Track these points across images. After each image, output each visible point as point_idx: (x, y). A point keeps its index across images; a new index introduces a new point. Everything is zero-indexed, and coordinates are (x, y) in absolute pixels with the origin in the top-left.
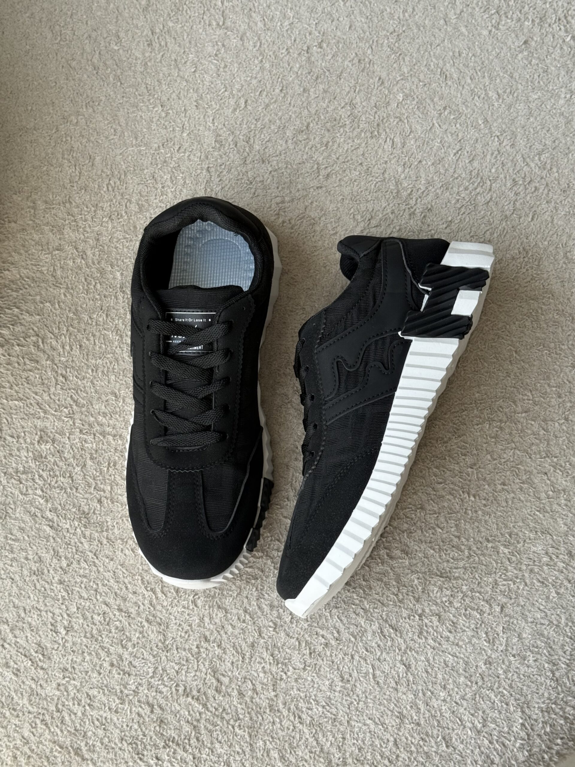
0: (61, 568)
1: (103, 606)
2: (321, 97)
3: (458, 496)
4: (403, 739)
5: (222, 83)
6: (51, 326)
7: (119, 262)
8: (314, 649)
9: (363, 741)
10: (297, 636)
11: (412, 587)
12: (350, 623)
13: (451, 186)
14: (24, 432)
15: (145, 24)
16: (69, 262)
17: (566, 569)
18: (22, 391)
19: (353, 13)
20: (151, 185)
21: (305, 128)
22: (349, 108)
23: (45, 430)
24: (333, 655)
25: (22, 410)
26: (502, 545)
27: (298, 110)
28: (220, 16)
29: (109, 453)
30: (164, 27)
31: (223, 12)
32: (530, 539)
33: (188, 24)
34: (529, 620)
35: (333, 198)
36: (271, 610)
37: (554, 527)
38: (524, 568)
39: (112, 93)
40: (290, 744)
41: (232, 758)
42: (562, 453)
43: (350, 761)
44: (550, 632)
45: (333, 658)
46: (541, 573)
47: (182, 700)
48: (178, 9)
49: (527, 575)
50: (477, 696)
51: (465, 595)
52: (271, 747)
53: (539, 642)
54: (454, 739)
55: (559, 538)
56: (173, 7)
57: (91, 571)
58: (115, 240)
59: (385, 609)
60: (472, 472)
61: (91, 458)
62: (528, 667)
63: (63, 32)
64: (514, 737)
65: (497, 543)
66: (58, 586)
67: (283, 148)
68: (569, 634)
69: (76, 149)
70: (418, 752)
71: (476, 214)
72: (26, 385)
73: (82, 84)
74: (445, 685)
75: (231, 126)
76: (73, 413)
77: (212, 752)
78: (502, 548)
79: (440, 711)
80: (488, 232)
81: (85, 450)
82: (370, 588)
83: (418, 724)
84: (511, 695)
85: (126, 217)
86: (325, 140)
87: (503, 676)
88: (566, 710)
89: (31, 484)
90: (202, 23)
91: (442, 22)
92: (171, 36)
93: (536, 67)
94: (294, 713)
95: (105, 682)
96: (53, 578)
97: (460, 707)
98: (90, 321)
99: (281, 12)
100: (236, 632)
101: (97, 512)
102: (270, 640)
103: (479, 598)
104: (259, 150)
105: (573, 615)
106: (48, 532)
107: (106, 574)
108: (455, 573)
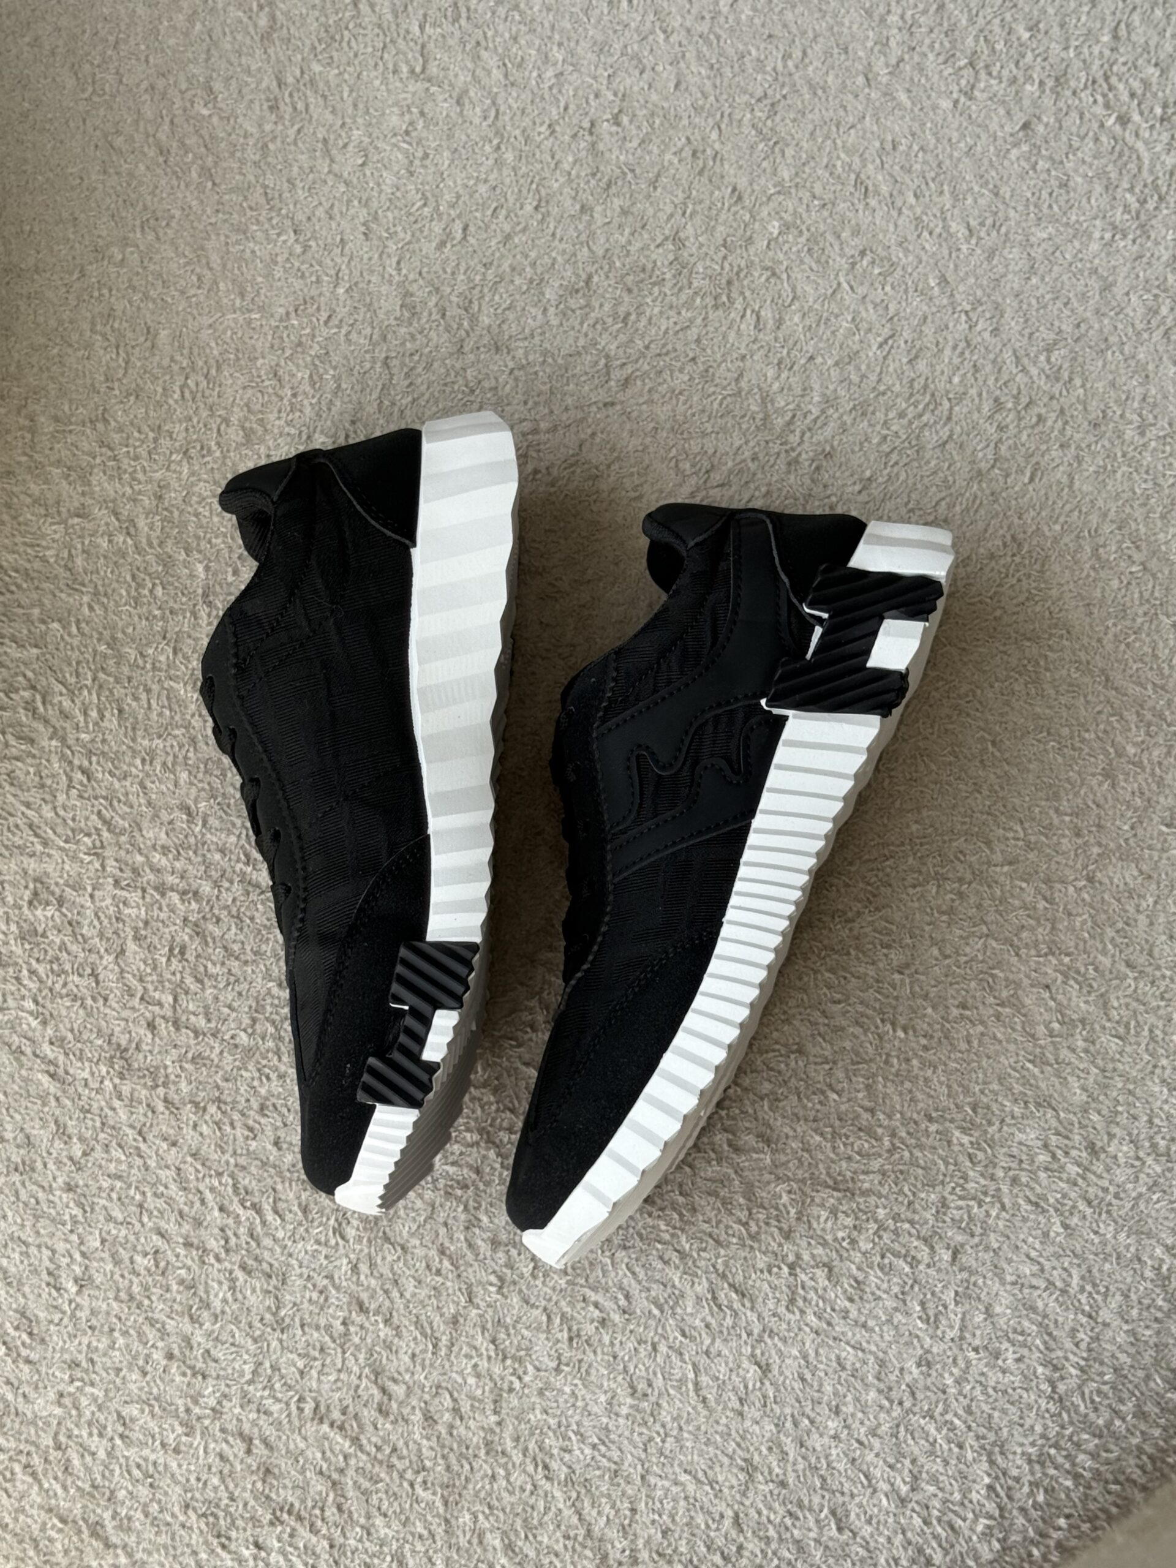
0: (71, 1159)
1: (155, 1237)
2: (615, 224)
3: (873, 1029)
4: (753, 1513)
5: (418, 190)
6: (61, 670)
7: (203, 544)
8: (578, 1330)
9: (672, 1517)
10: (543, 1303)
11: (777, 1209)
12: (650, 1280)
13: (871, 409)
15: (265, 65)
16: (99, 540)
17: (1084, 1179)
19: (684, 56)
20: (270, 390)
21: (582, 284)
22: (671, 247)
23: (45, 880)
24: (617, 1342)
26: (958, 1128)
27: (569, 248)
28: (418, 55)
29: (173, 928)
30: (302, 73)
31: (423, 46)
32: (1013, 1117)
33: (350, 69)
34: (1009, 1278)
35: (635, 426)
36: (494, 1250)
37: (1061, 1094)
38: (1000, 1174)
39: (194, 203)
40: (525, 1520)
41: (407, 1546)
42: (1081, 946)
43: (644, 1555)
44: (1048, 1303)
45: (616, 1349)
46: (1033, 1185)
47: (310, 1429)
48: (333, 38)
49: (1005, 1189)
51: (882, 1227)
52: (487, 1525)
53: (1026, 1324)
54: (853, 1516)
55: (1071, 1116)
56: (323, 34)
57: (131, 1167)
58: (195, 499)
59: (722, 1252)
60: (902, 981)
61: (136, 938)
62: (1004, 1372)
63: (98, 76)
64: (973, 1512)
65: (947, 1124)
66: (64, 1196)
67: (538, 323)
68: (1087, 1308)
69: (119, 313)
70: (781, 1540)
71: (920, 467)
72: (7, 787)
73: (134, 183)
74: (837, 1407)
75: (433, 276)
76: (103, 847)
77: (369, 1534)
78: (957, 1133)
79: (827, 1457)
80: (943, 503)
81: (124, 922)
82: (694, 1210)
83: (783, 1484)
84: (969, 1428)
85: (218, 454)
86: (622, 310)
87: (953, 1390)
88: (1078, 1460)
89: (13, 988)
90: (381, 67)
91: (861, 80)
92: (316, 92)
93: (1044, 176)
94: (534, 1459)
95: (155, 1391)
96: (54, 1178)
97: (867, 1451)
98: (140, 662)
99: (539, 50)
100: (423, 1293)
101: (144, 1047)
102: (490, 1311)
103: (909, 1234)
104: (490, 326)
105: (1095, 1271)
106: (46, 1085)
107: (163, 1174)
108: (863, 1182)
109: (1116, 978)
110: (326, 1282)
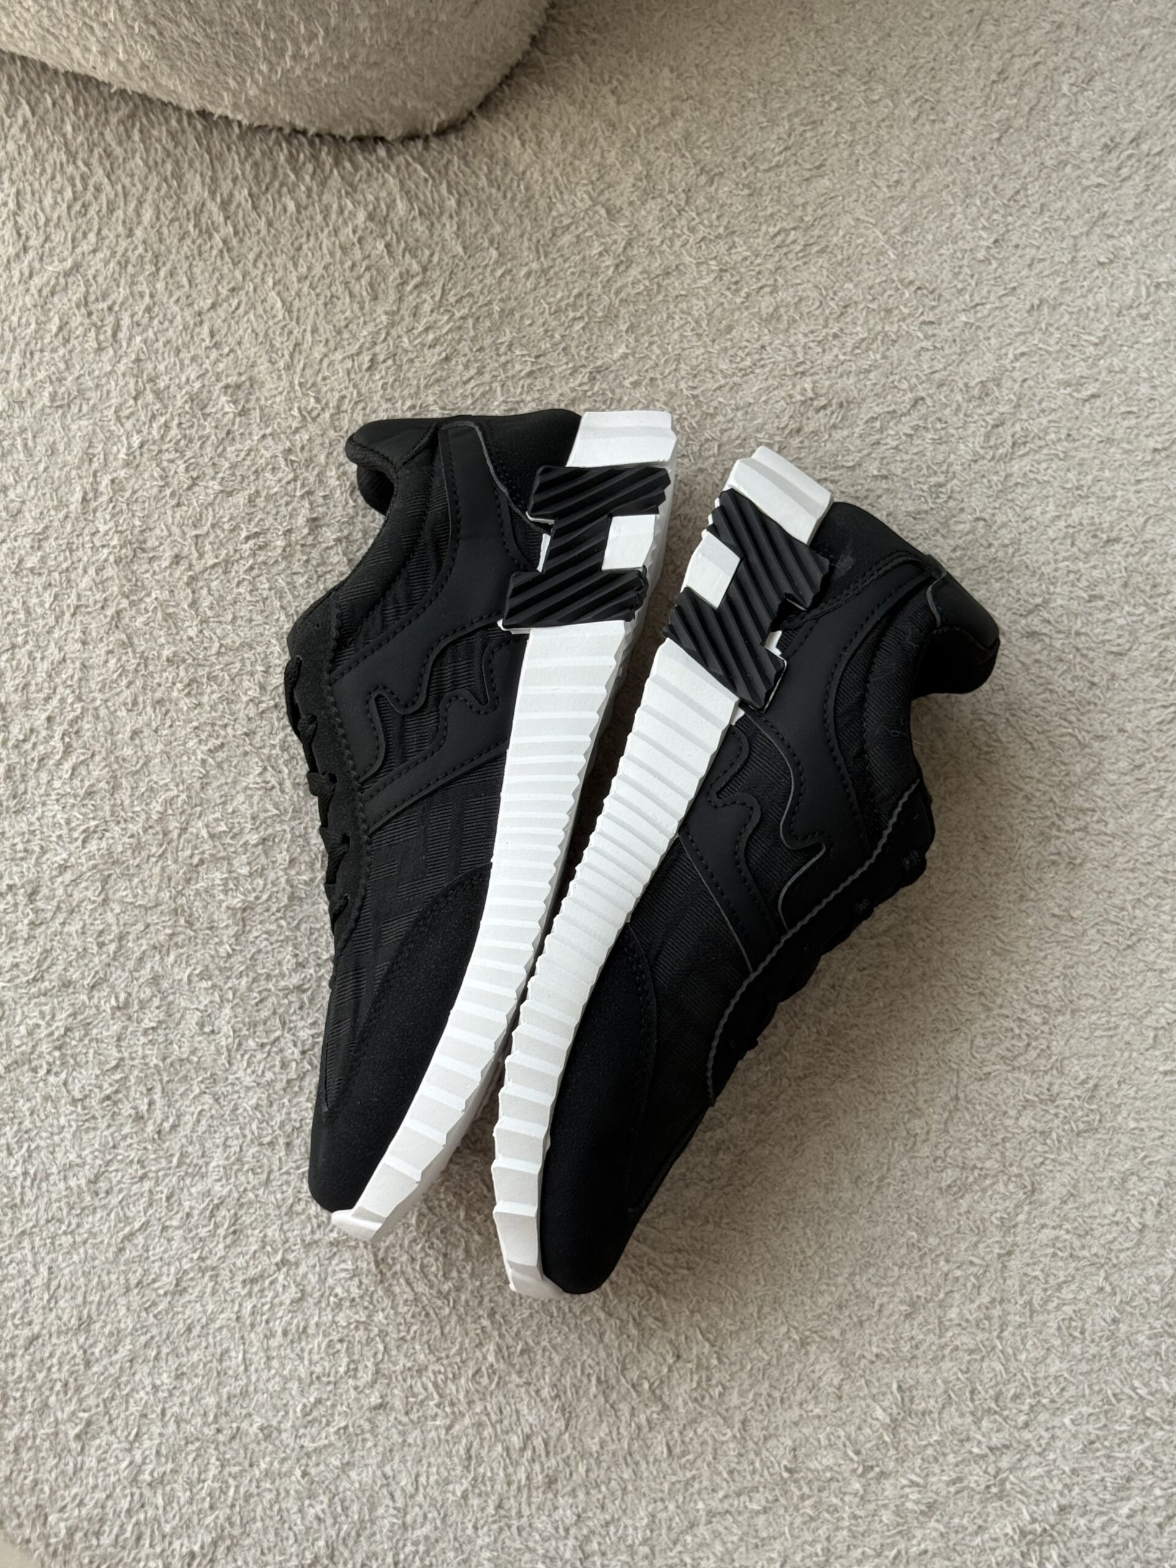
0: (21, 561)
4: (48, 1350)
5: (1106, 329)
6: (456, 283)
7: (646, 338)
8: (120, 1100)
10: (126, 1055)
12: (202, 1141)
14: (232, 351)
15: (1145, 116)
16: (596, 243)
17: (519, 1489)
18: (306, 301)
20: (827, 311)
21: (1104, 537)
23: (256, 386)
24: (129, 1141)
25: (271, 323)
26: (498, 1345)
27: (1135, 503)
29: (276, 525)
30: (1159, 153)
32: (537, 1392)
34: (387, 1469)
37: (585, 1425)
38: (478, 1409)
39: (970, 133)
44: (386, 1519)
45: (122, 1144)
46: (486, 1445)
49: (467, 1421)
50: (197, 1444)
53: (355, 1507)
54: (97, 1442)
55: (570, 1446)
57: (43, 617)
58: (684, 306)
61: (250, 498)
62: (300, 1511)
64: (163, 1551)
65: (496, 1333)
67: (1040, 519)
68: (402, 1557)
69: (821, 130)
70: (39, 1388)
71: (1113, 959)
72: (320, 302)
73: (956, 67)
74: (183, 1374)
75: (1029, 394)
76: (314, 419)
78: (492, 1347)
79: (132, 1390)
80: (1091, 1001)
81: (257, 478)
83: (88, 1364)
84: (233, 1506)
85: (738, 300)
86: (1101, 589)
87: (257, 1472)
89: (143, 418)
92: (1148, 178)
97: (159, 1424)
98: (503, 349)
100: (76, 942)
101: (155, 565)
102: (93, 1011)
103: (376, 1354)
104: (1011, 475)
105: (441, 1545)
106: (73, 500)
107: (52, 648)
108: (399, 1284)
109: (724, 1418)
110: (37, 849)
